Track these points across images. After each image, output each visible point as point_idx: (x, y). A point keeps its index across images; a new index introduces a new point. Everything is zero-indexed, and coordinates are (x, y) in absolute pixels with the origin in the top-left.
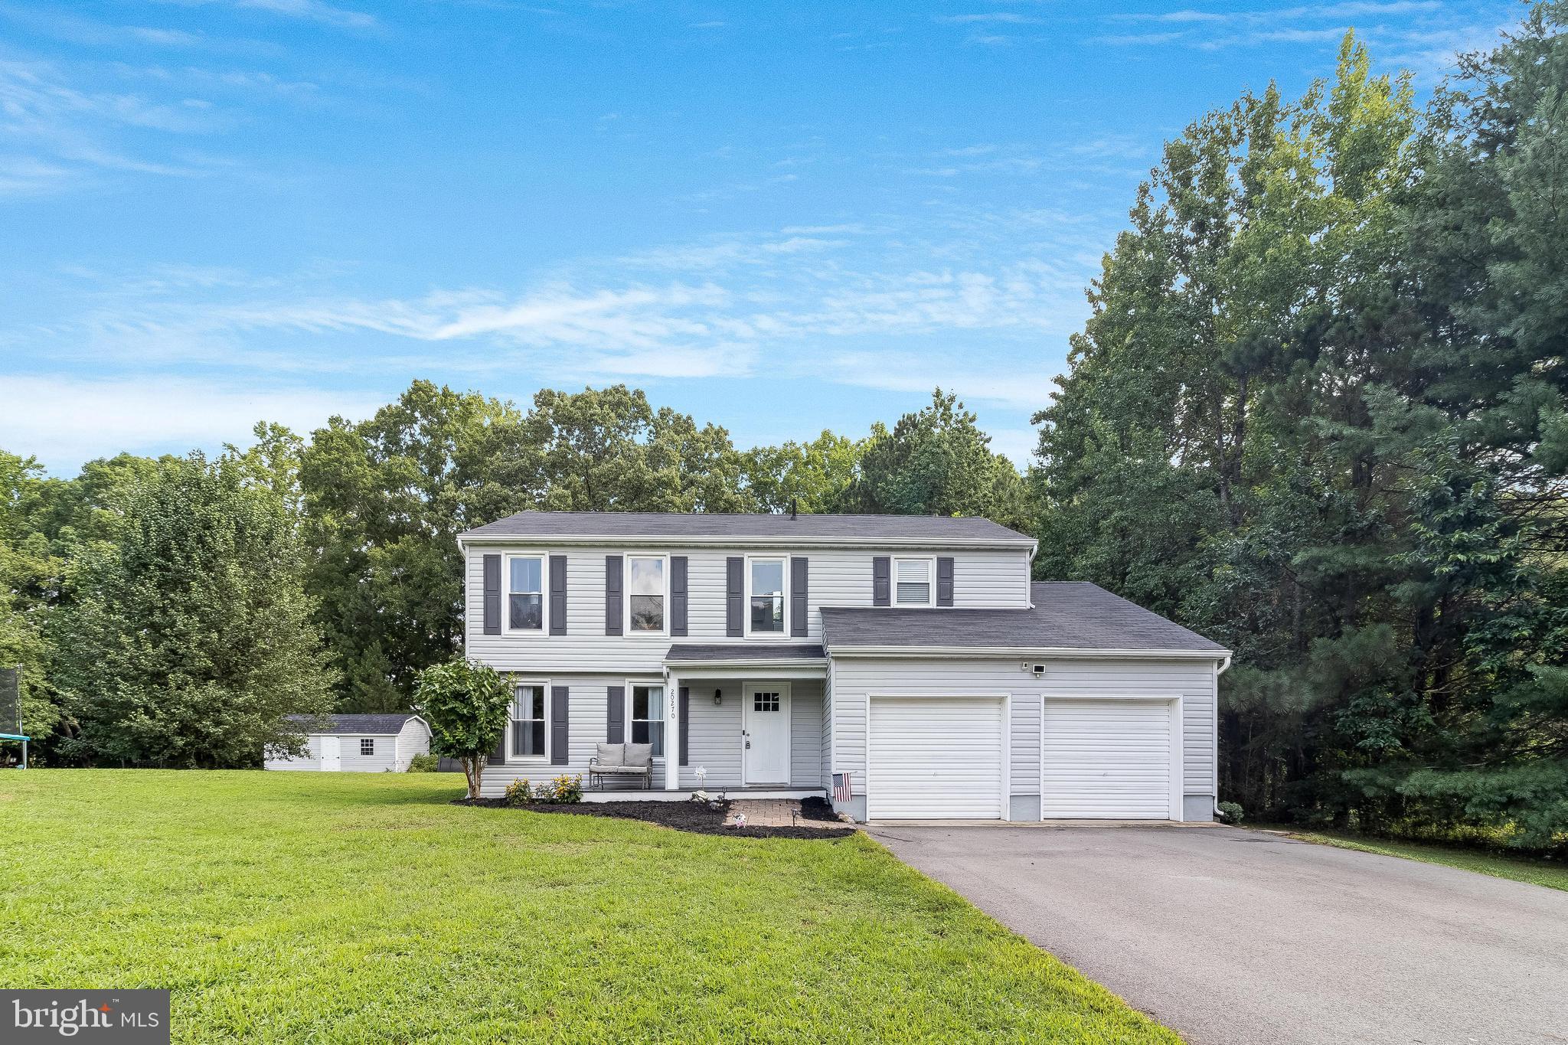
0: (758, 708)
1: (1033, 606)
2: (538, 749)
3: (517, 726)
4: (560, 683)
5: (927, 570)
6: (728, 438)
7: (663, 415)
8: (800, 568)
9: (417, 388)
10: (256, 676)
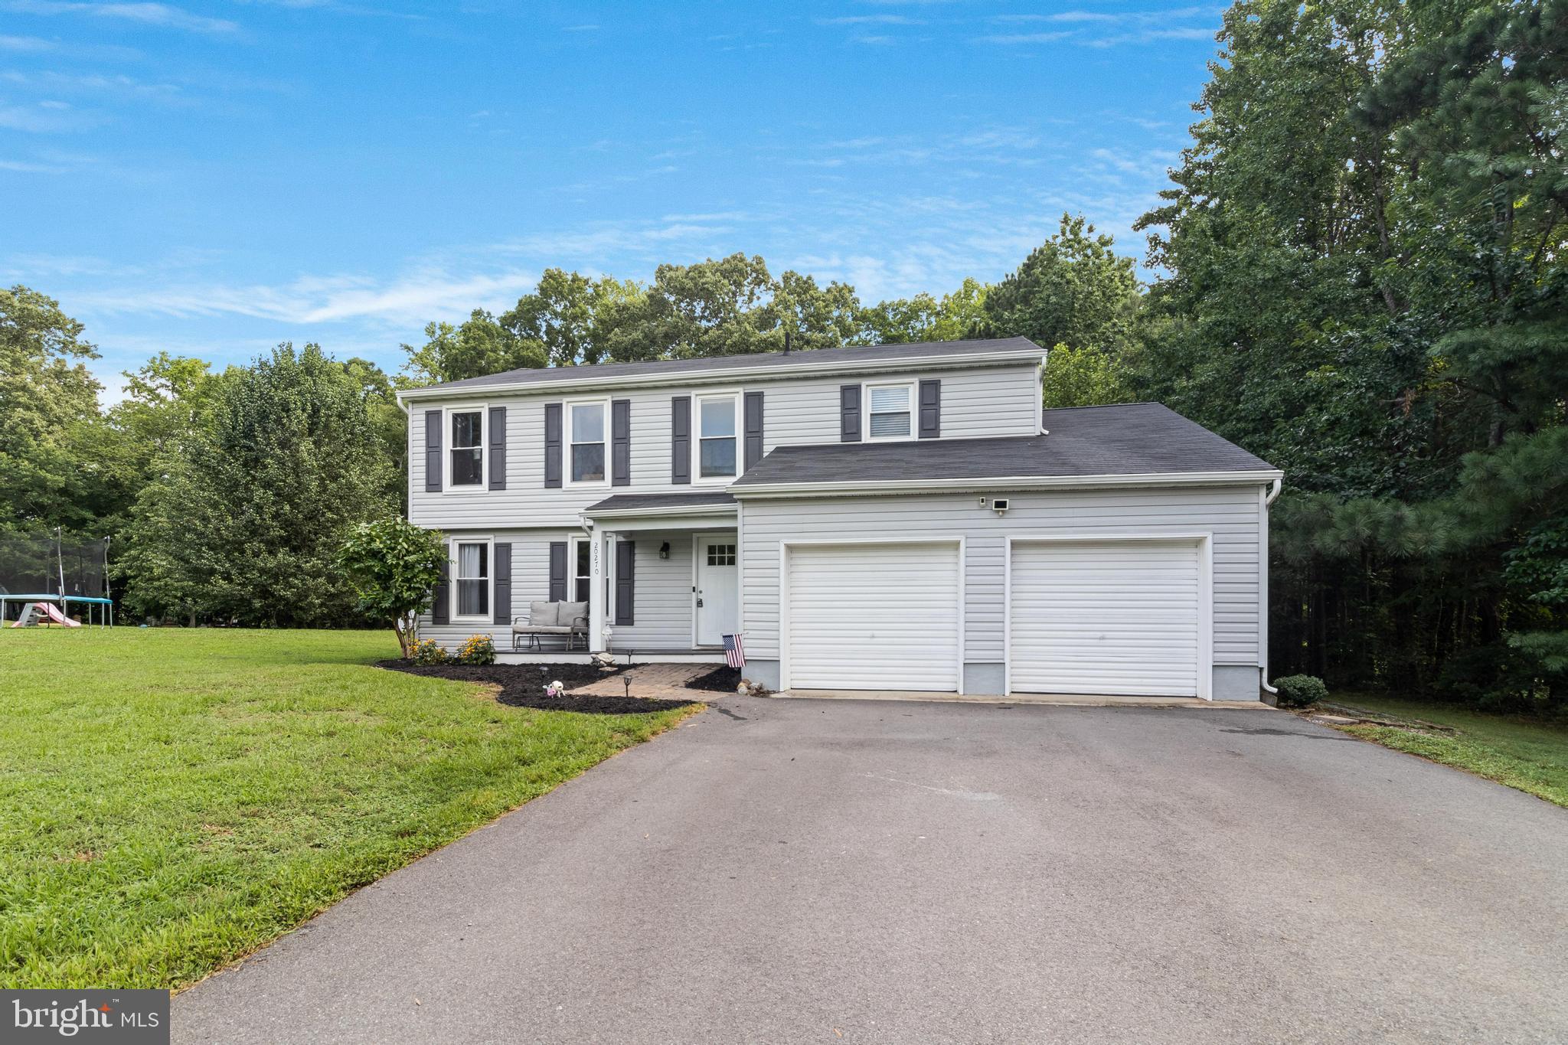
0: (711, 562)
1: (1046, 432)
2: (483, 610)
3: (462, 584)
4: (503, 539)
5: (907, 397)
6: (854, 295)
7: (786, 279)
8: (754, 404)
9: (549, 276)
10: (324, 544)
